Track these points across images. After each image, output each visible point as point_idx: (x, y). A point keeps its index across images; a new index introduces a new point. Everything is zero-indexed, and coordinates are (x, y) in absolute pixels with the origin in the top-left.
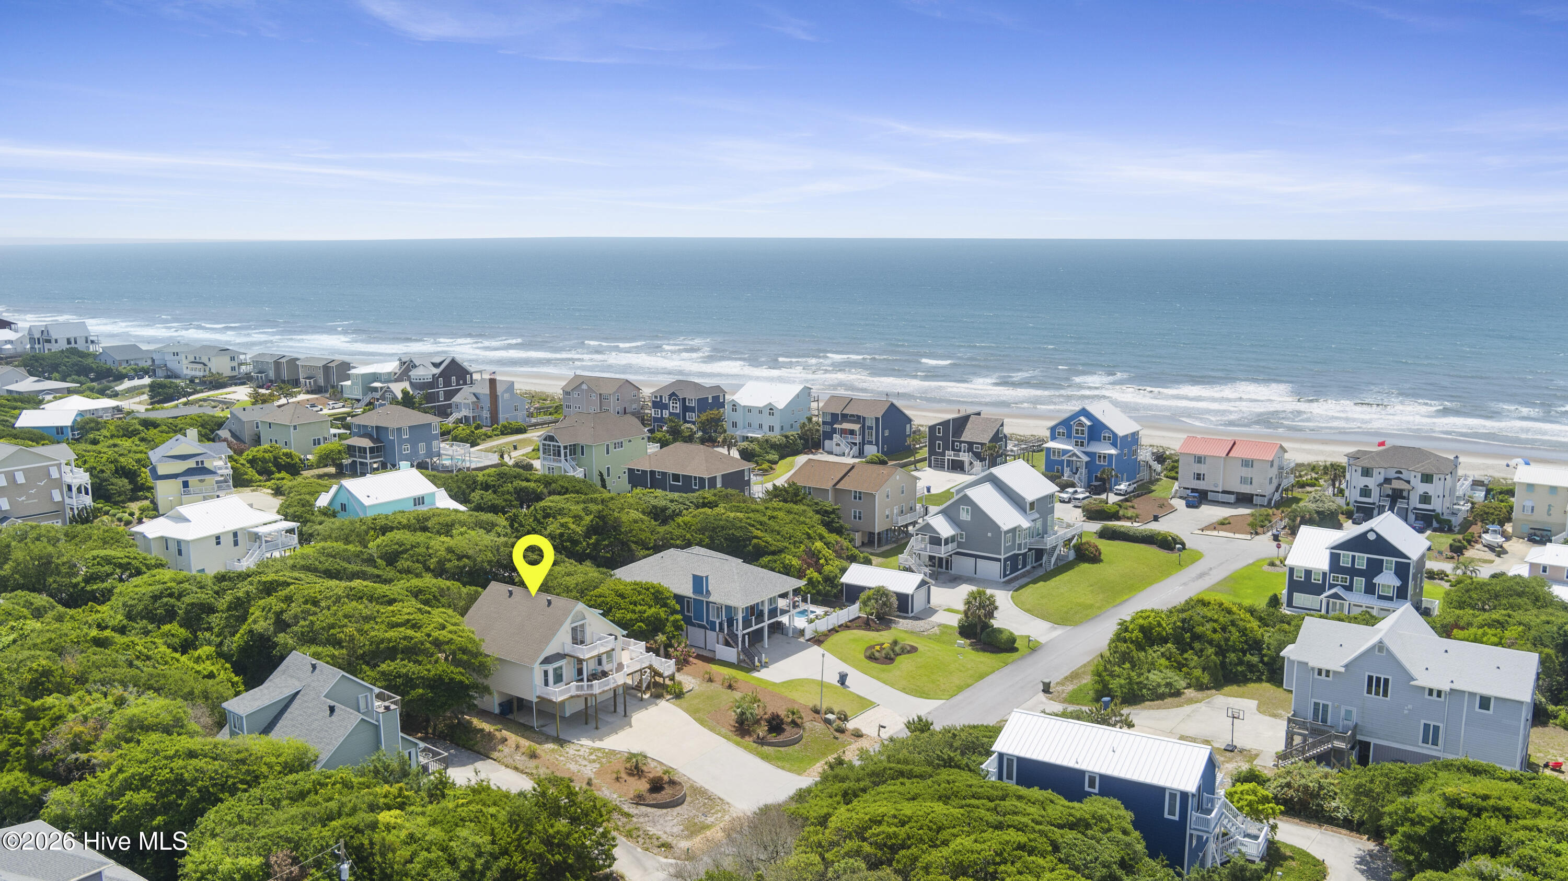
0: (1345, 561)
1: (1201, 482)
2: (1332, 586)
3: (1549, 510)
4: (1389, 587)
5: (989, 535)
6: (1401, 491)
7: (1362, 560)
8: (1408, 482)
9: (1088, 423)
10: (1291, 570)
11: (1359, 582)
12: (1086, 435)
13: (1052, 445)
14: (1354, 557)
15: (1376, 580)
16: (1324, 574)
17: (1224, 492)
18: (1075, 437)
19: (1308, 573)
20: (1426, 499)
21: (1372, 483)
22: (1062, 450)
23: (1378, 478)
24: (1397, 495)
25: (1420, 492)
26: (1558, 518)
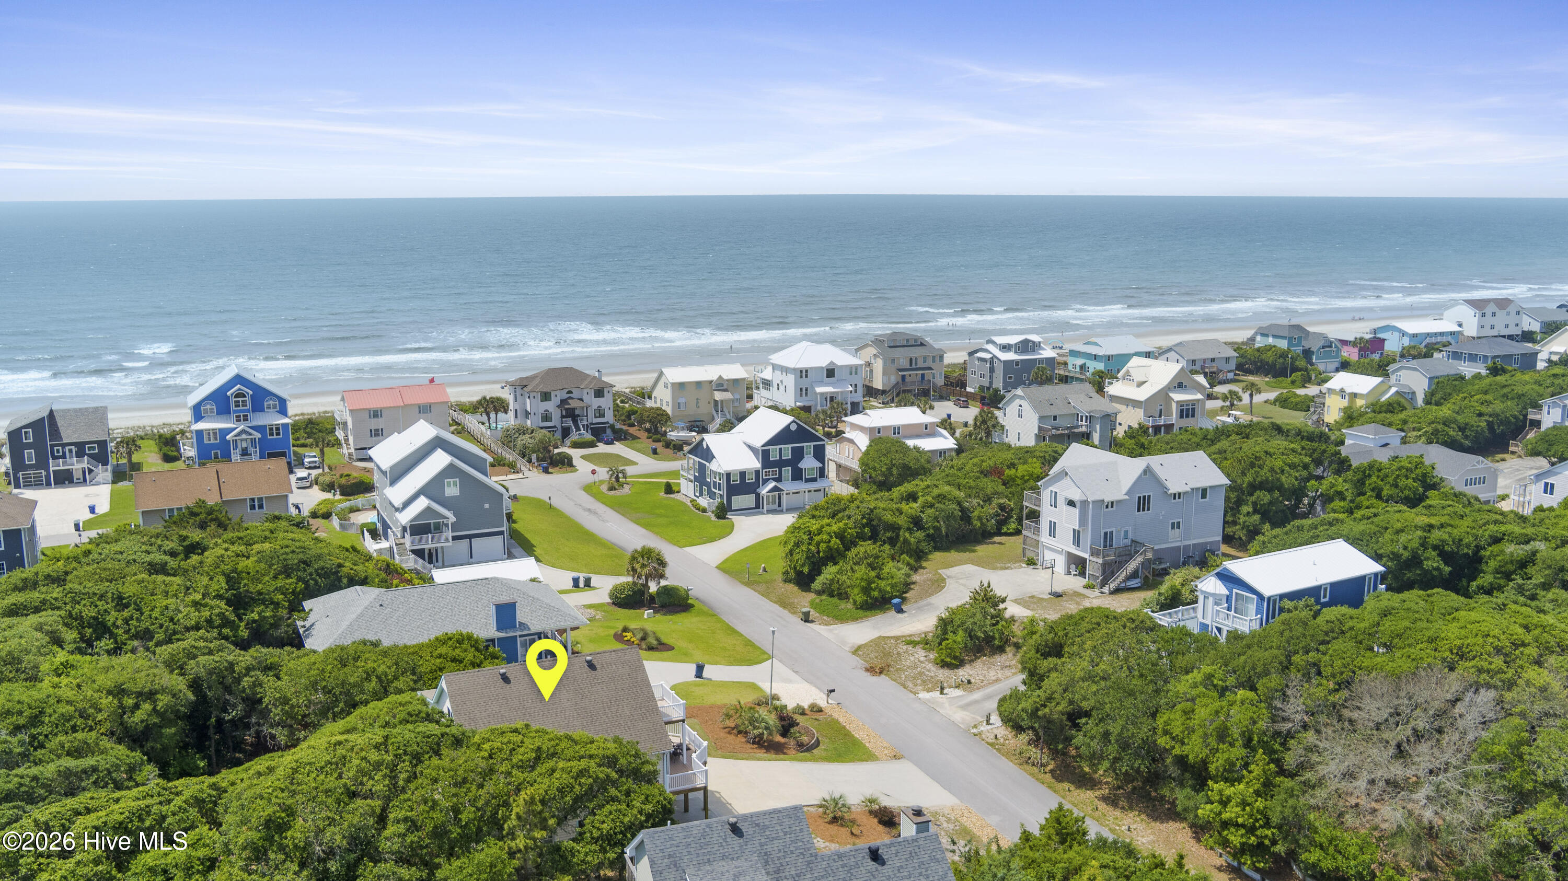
0: (774, 457)
1: (380, 438)
2: (765, 481)
3: (697, 403)
4: (813, 469)
5: (487, 506)
7: (787, 450)
8: (581, 400)
9: (251, 392)
10: (728, 475)
11: (787, 471)
12: (249, 406)
13: (201, 426)
14: (780, 449)
15: (802, 465)
16: (757, 472)
18: (235, 412)
19: (743, 474)
20: (600, 413)
21: (551, 406)
22: (220, 430)
23: (555, 401)
24: (571, 414)
25: (595, 407)
26: (705, 409)
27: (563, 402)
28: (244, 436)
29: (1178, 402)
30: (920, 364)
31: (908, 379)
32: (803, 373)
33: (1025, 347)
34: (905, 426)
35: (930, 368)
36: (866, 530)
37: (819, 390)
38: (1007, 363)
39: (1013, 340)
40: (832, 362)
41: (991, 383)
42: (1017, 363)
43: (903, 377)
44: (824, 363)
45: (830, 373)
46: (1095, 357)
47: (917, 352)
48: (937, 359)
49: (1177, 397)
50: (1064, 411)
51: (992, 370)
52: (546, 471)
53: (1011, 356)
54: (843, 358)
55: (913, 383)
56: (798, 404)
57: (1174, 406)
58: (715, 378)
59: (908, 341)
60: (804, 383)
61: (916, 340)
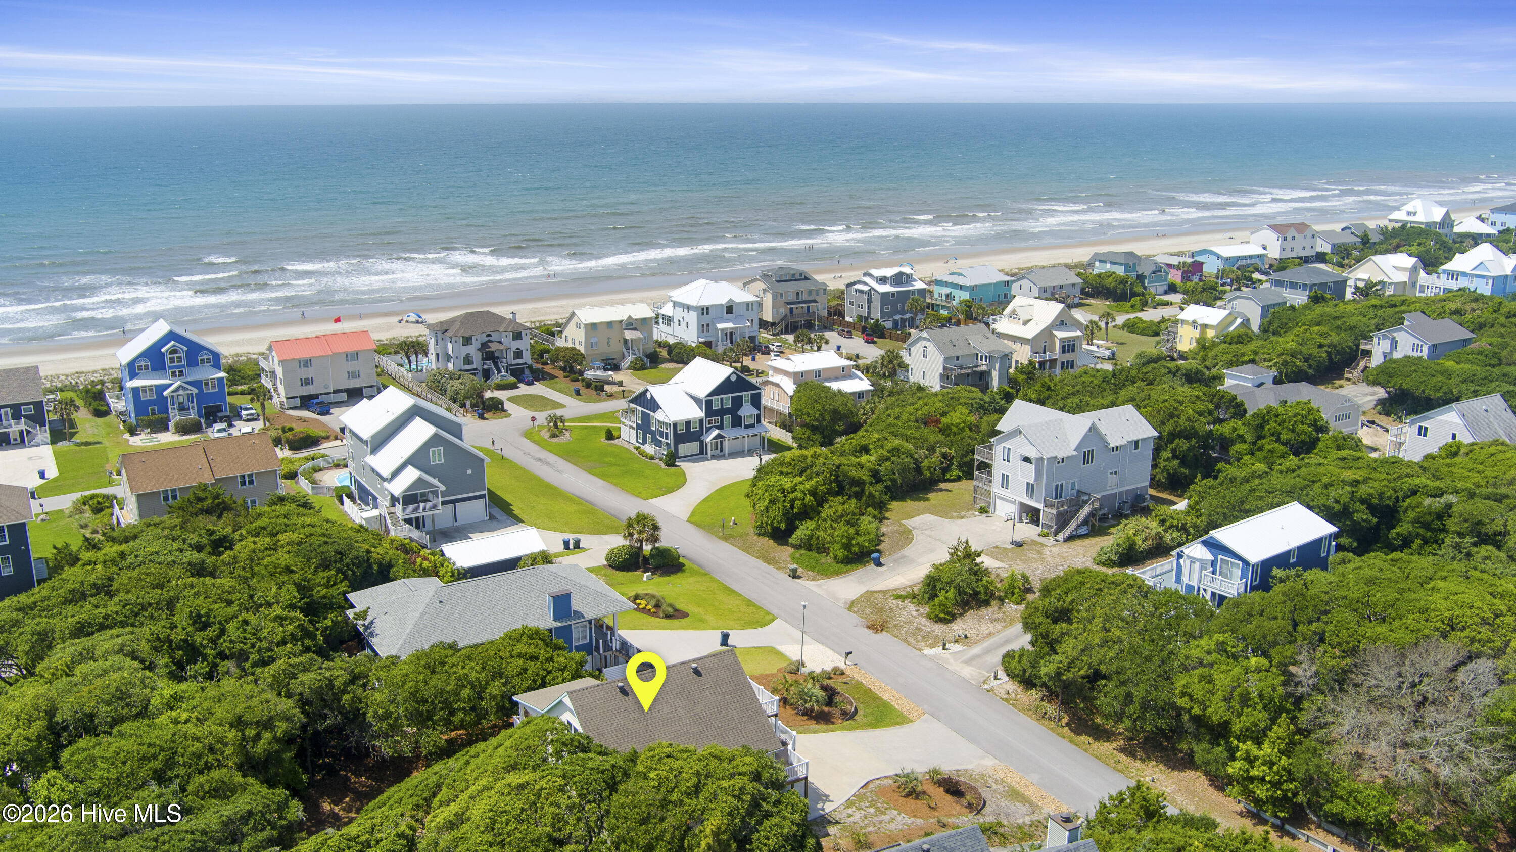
0: (716, 406)
1: (311, 387)
2: (709, 429)
3: (609, 342)
4: (751, 416)
5: (471, 471)
6: (493, 352)
7: (727, 400)
8: (500, 342)
9: (185, 349)
11: (728, 419)
12: (184, 362)
14: (722, 399)
15: (741, 413)
17: (335, 392)
18: (170, 368)
19: (688, 423)
20: (518, 354)
21: (472, 350)
22: (157, 386)
23: (476, 344)
24: (490, 357)
25: (514, 349)
26: (616, 348)
27: (484, 345)
28: (181, 392)
29: (1061, 339)
30: (806, 297)
31: (795, 311)
32: (704, 311)
33: (900, 278)
34: (825, 370)
35: (815, 301)
36: (834, 485)
37: (720, 326)
38: (884, 295)
39: (889, 272)
40: (731, 300)
41: (869, 313)
42: (893, 294)
43: (791, 309)
44: (724, 301)
45: (730, 309)
46: (961, 287)
47: (803, 286)
48: (821, 292)
49: (1060, 334)
50: (966, 352)
51: (870, 301)
52: (482, 417)
53: (886, 288)
54: (740, 295)
55: (800, 315)
56: (701, 340)
57: (1057, 342)
58: (625, 318)
59: (793, 275)
60: (706, 319)
61: (800, 275)
